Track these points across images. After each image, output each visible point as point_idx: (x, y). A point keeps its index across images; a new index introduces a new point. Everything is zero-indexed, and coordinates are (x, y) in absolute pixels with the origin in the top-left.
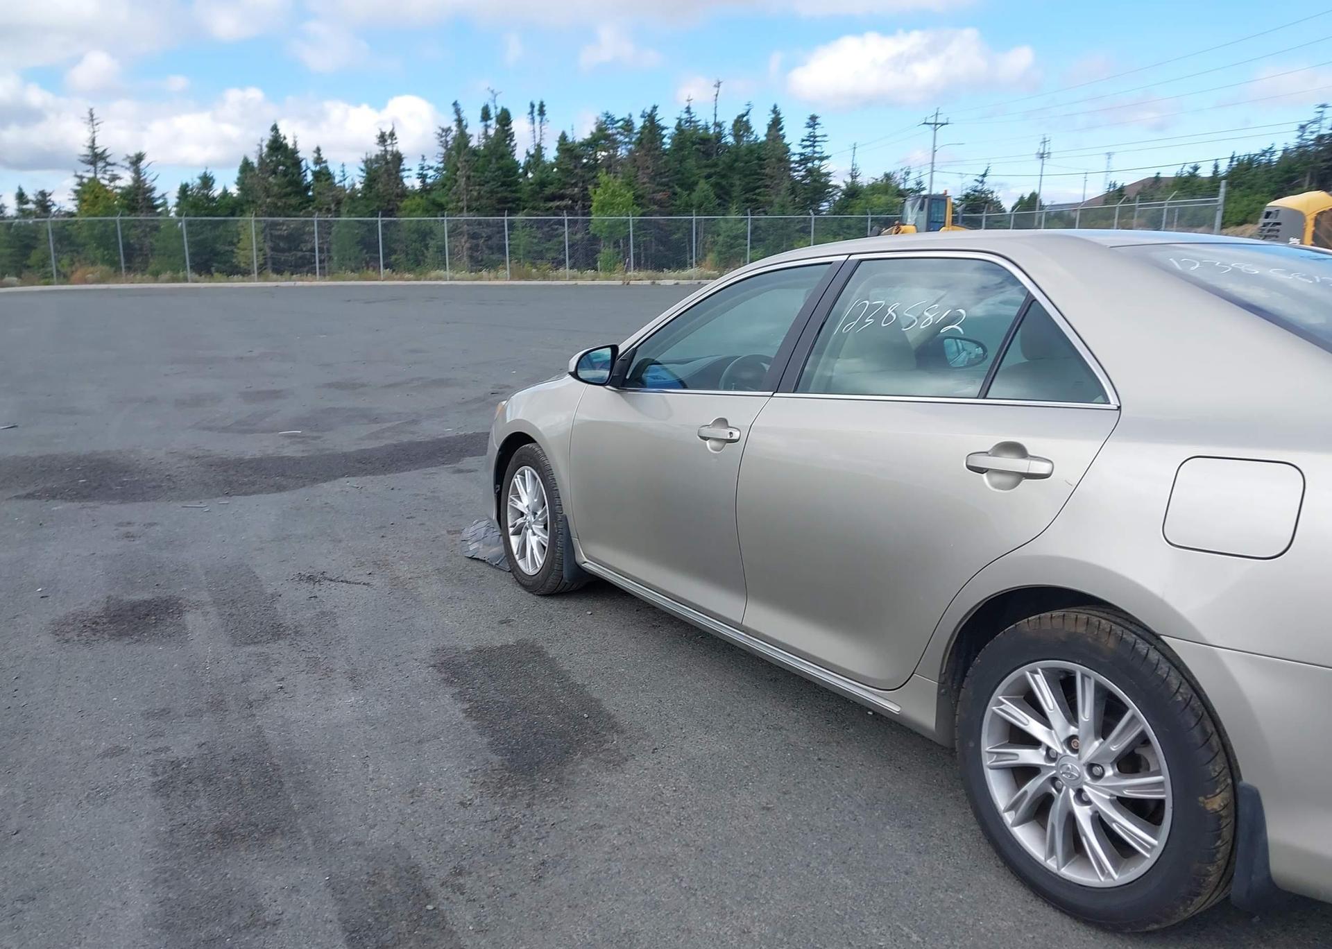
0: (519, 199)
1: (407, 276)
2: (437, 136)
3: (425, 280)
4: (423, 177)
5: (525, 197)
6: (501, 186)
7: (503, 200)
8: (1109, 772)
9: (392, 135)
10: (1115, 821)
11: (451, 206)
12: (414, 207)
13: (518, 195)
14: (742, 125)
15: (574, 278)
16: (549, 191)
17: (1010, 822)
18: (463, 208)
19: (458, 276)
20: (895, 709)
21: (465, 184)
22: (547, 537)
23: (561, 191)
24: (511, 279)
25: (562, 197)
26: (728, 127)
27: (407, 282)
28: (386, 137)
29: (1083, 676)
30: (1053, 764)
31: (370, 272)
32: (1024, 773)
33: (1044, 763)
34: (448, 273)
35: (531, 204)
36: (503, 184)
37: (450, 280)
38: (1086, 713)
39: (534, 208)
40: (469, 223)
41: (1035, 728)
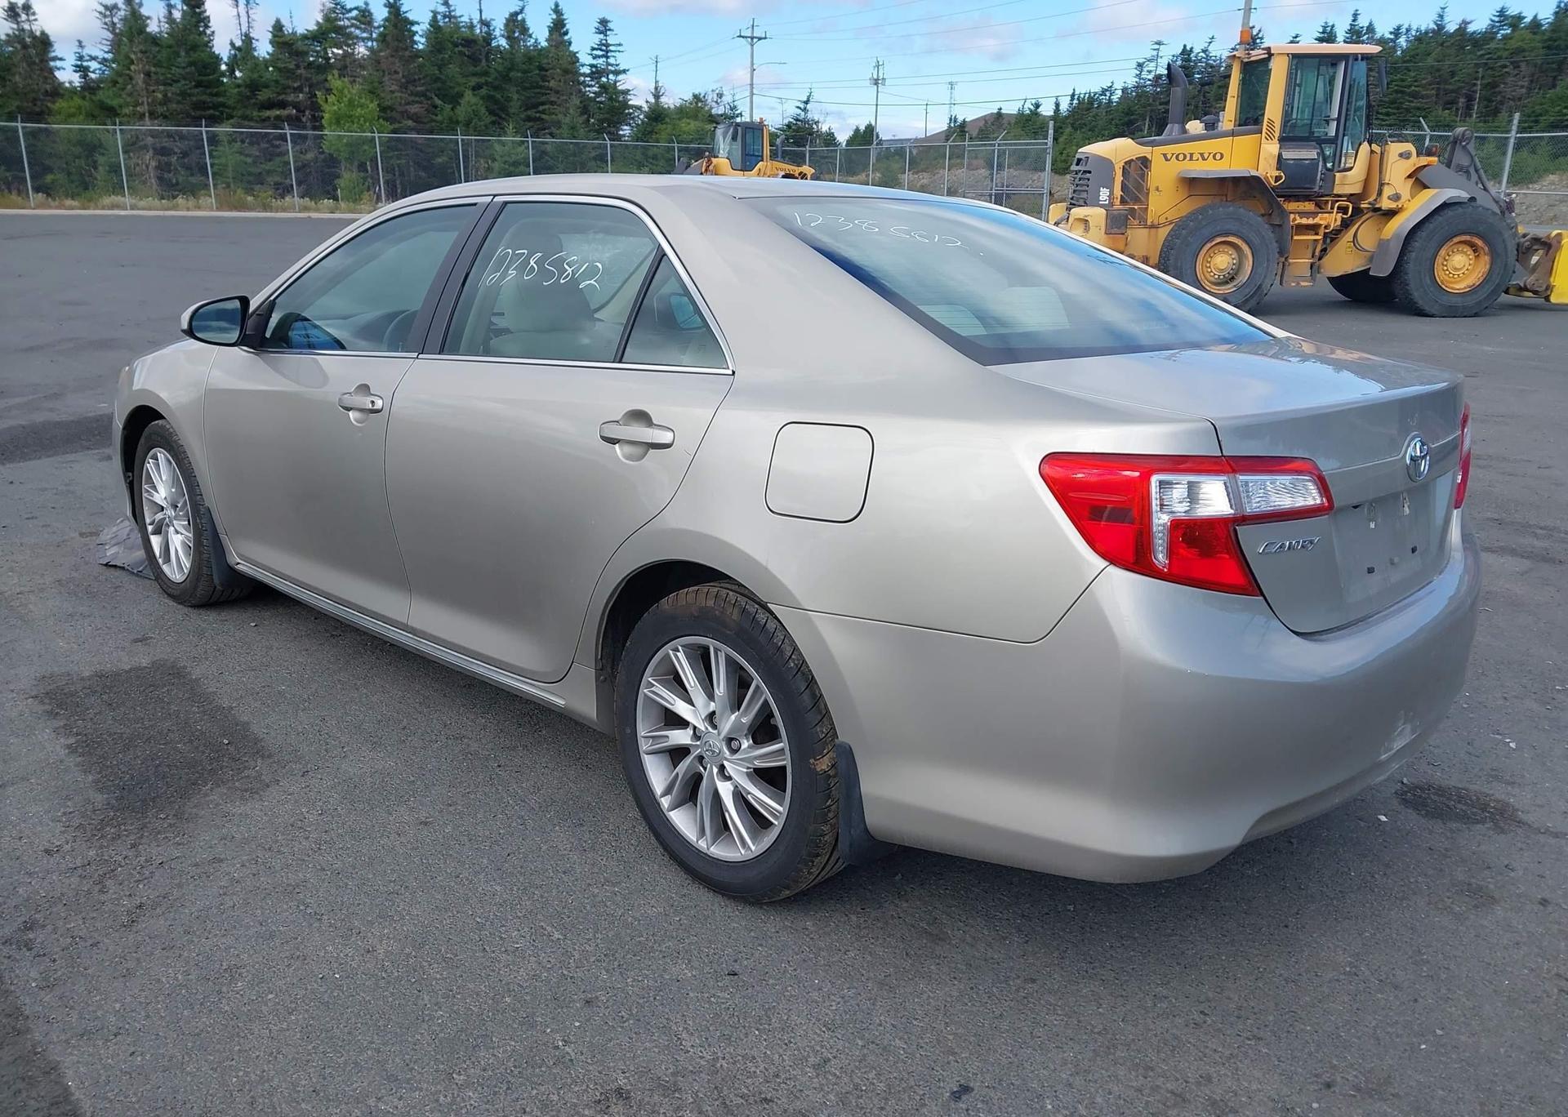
0: (223, 105)
1: (69, 202)
2: (98, 15)
3: (96, 208)
4: (82, 70)
5: (231, 102)
6: (196, 87)
7: (200, 106)
8: (745, 744)
9: (27, 8)
10: (749, 793)
11: (126, 111)
12: (73, 110)
13: (221, 99)
14: (516, 25)
15: (306, 209)
16: (264, 95)
17: (666, 806)
18: (144, 115)
19: (142, 203)
20: (560, 702)
21: (145, 82)
22: (191, 535)
23: (281, 98)
24: (218, 209)
25: (282, 105)
26: (499, 26)
27: (68, 211)
28: (19, 11)
29: (716, 650)
30: (698, 743)
31: (14, 197)
32: (677, 754)
33: (691, 743)
34: (127, 200)
35: (240, 113)
36: (199, 85)
37: (132, 209)
38: (721, 689)
39: (245, 118)
40: (153, 134)
41: (681, 708)
